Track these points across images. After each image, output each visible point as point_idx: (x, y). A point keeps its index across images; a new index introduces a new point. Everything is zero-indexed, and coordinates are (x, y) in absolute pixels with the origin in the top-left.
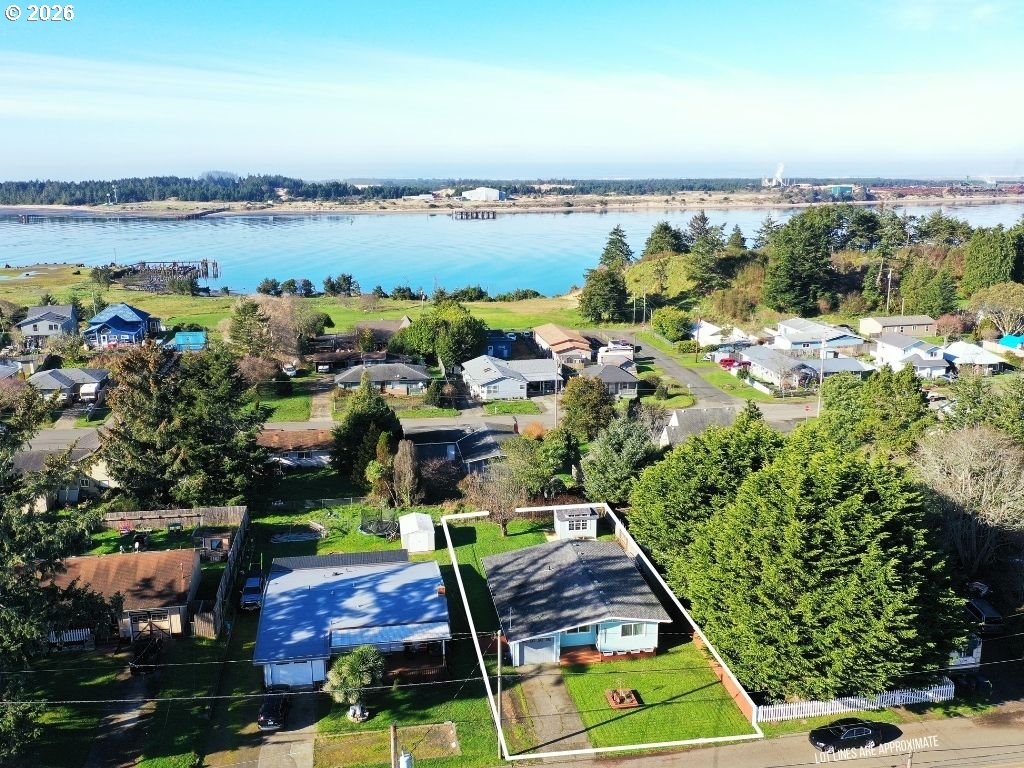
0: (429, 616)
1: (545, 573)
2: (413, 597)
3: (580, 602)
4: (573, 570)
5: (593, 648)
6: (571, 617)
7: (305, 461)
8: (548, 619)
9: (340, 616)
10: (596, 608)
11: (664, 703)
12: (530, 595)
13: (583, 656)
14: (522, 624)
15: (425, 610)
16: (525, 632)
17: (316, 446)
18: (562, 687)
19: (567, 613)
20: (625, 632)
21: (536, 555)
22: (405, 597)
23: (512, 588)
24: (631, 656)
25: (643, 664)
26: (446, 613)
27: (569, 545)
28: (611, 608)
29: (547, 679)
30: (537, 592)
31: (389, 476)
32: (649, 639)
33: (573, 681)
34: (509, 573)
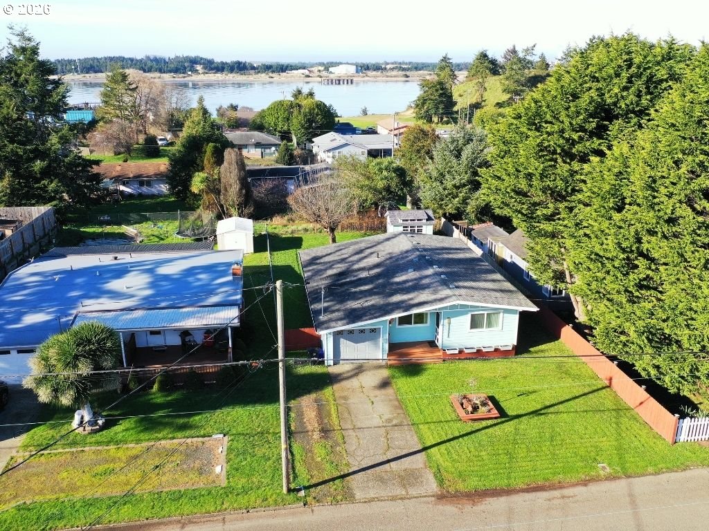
0: (214, 299)
1: (373, 260)
2: (199, 280)
3: (417, 286)
4: (407, 257)
5: (432, 344)
6: (402, 302)
7: (145, 189)
8: (373, 305)
10: (435, 292)
11: (536, 413)
12: (351, 282)
13: (418, 354)
14: (338, 310)
15: (211, 292)
16: (341, 319)
17: (156, 175)
18: (389, 391)
19: (397, 298)
20: (475, 323)
21: (363, 245)
22: (191, 279)
23: (330, 276)
26: (239, 297)
27: (403, 235)
28: (457, 292)
29: (370, 379)
30: (360, 279)
31: (214, 188)
32: (506, 333)
33: (404, 384)
34: (329, 262)
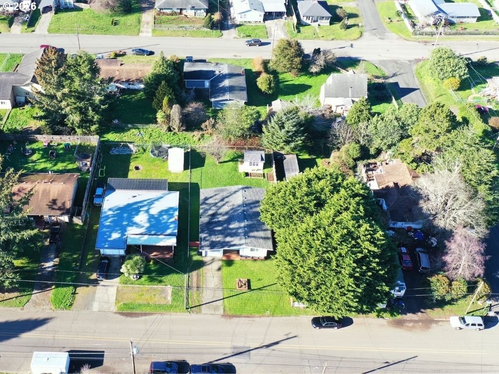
0: (169, 231)
1: (225, 209)
2: (164, 219)
3: (235, 234)
4: (238, 210)
6: (229, 242)
7: (131, 87)
8: (219, 241)
9: (132, 226)
10: (241, 239)
11: (260, 289)
12: (216, 222)
13: (234, 257)
14: (208, 240)
15: (168, 228)
16: (208, 246)
17: (137, 80)
18: (220, 272)
19: (228, 239)
20: (252, 250)
21: (225, 194)
23: (209, 215)
24: (254, 260)
25: (259, 263)
26: (176, 231)
27: (241, 190)
28: (248, 240)
29: (215, 265)
30: (219, 221)
31: (168, 117)
32: (262, 253)
33: (226, 269)
34: (210, 204)
